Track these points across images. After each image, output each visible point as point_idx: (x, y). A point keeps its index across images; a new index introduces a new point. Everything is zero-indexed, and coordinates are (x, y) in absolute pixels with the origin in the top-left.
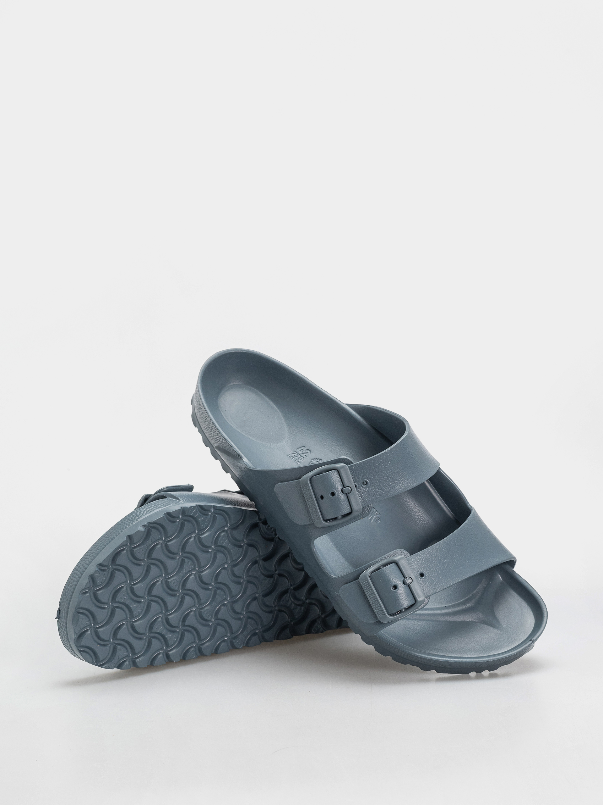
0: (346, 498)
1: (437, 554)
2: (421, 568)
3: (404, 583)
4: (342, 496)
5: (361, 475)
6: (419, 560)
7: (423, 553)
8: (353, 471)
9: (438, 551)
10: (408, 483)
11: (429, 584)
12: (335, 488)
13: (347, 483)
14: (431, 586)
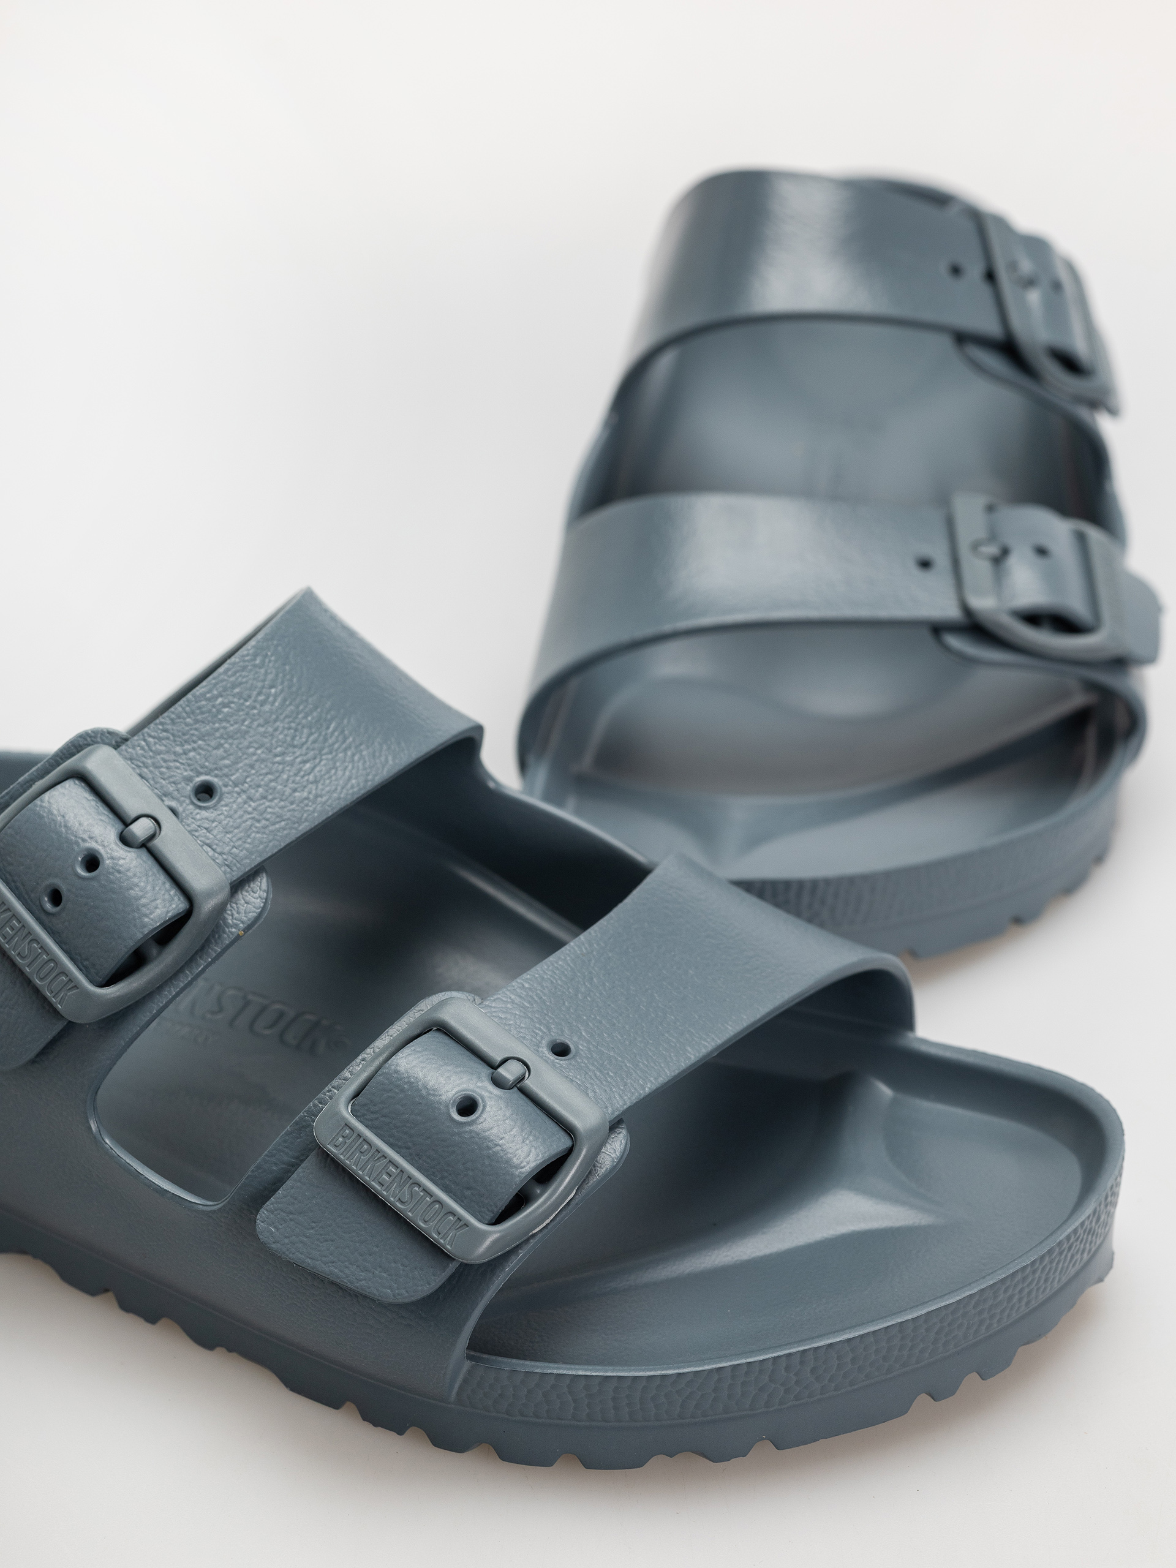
0: (150, 862)
1: (590, 973)
2: (549, 1029)
3: (498, 1082)
4: (130, 861)
5: (178, 768)
6: (529, 1002)
7: (536, 978)
8: (143, 763)
9: (590, 961)
10: (374, 752)
11: (601, 1071)
12: (91, 838)
13: (131, 805)
14: (610, 1076)
